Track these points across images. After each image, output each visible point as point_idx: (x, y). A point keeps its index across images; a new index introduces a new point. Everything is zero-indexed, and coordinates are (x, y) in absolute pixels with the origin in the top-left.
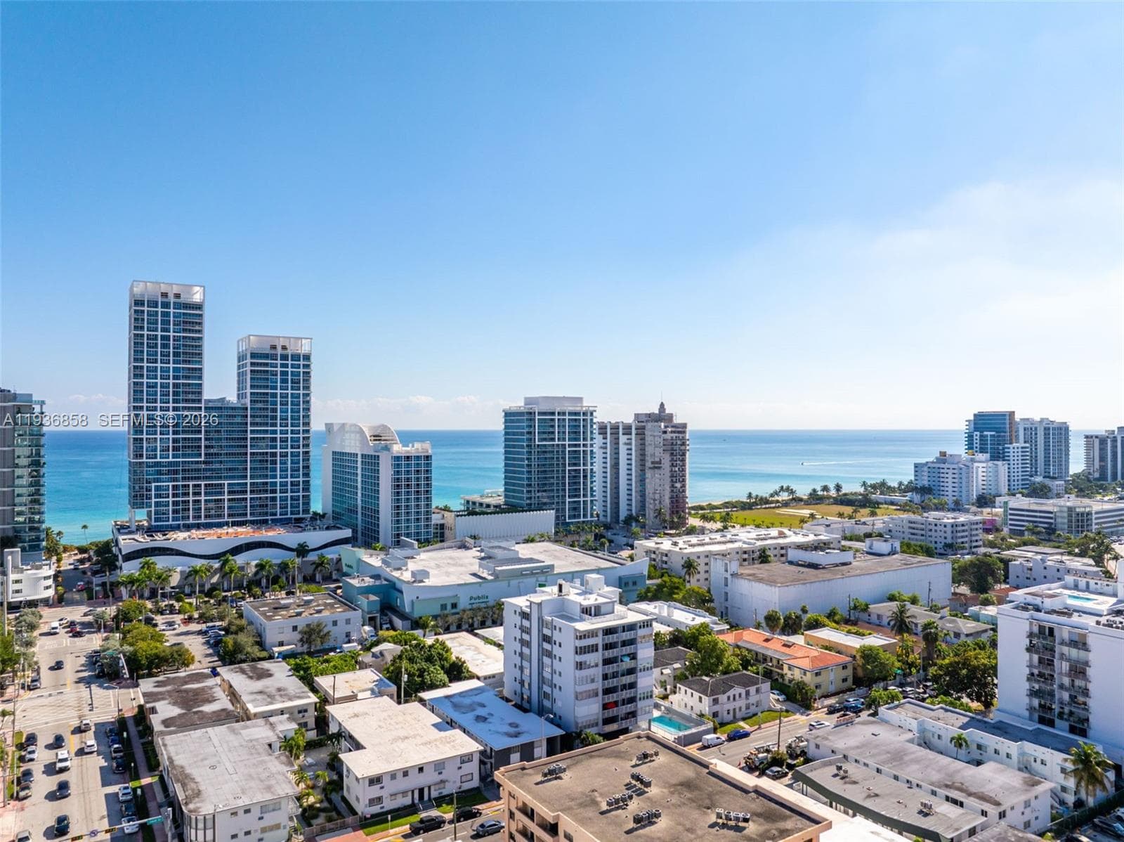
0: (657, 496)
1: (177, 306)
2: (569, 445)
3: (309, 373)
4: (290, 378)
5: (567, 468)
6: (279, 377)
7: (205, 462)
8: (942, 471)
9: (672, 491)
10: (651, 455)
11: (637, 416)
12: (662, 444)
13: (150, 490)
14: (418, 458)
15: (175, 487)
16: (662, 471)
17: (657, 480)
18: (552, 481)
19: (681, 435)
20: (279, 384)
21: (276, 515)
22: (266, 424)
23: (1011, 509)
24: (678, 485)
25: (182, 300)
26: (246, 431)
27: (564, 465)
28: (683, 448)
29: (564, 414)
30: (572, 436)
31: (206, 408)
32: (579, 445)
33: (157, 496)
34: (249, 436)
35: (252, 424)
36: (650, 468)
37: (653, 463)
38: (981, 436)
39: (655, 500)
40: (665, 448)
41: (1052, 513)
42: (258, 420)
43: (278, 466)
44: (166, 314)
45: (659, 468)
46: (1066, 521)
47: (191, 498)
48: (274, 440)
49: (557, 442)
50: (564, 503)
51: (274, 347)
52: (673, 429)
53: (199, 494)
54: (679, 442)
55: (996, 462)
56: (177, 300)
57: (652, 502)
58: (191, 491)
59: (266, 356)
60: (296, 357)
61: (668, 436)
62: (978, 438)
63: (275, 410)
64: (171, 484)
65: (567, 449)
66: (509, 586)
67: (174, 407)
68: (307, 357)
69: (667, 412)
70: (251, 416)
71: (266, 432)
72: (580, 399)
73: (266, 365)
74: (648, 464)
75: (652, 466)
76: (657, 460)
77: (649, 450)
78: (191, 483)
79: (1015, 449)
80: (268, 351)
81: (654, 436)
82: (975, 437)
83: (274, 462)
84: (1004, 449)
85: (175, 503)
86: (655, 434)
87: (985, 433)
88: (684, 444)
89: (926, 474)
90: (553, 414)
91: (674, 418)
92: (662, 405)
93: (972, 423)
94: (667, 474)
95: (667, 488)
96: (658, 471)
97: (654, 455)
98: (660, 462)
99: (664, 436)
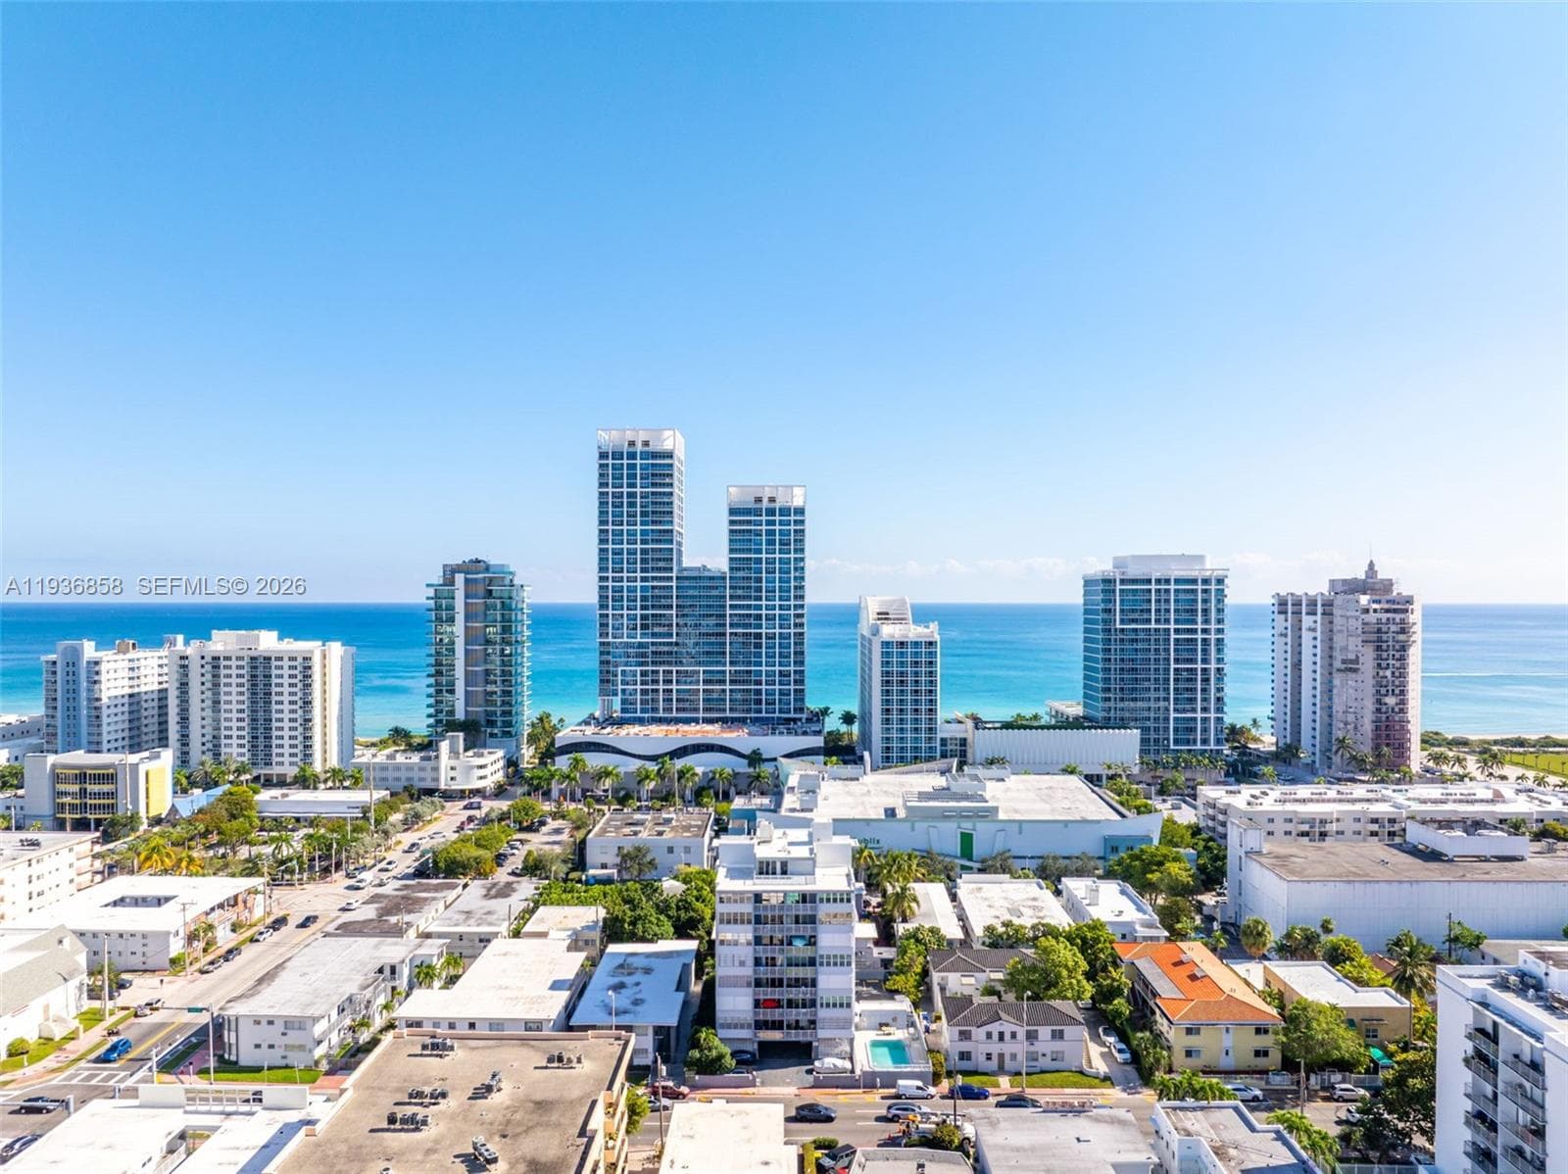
0: (1351, 718)
1: (645, 455)
2: (1177, 631)
3: (803, 531)
4: (777, 537)
5: (1173, 666)
6: (764, 537)
7: (677, 644)
9: (1378, 710)
10: (1341, 649)
11: (1332, 582)
12: (1360, 631)
13: (616, 676)
14: (916, 644)
15: (644, 674)
16: (1359, 676)
17: (1351, 691)
18: (1146, 684)
19: (1398, 617)
20: (764, 547)
21: (761, 712)
22: (749, 598)
24: (1391, 701)
25: (651, 449)
26: (724, 606)
27: (1168, 660)
28: (1402, 637)
29: (1167, 581)
30: (1184, 616)
31: (677, 578)
32: (1195, 631)
33: (624, 683)
34: (728, 612)
35: (732, 597)
36: (1338, 670)
37: (1344, 662)
39: (1346, 724)
40: (1366, 637)
42: (740, 592)
43: (764, 650)
44: (632, 467)
45: (1355, 671)
47: (661, 687)
48: (759, 617)
49: (1153, 626)
50: (1167, 719)
51: (759, 500)
52: (1386, 606)
53: (671, 682)
54: (1393, 628)
56: (646, 449)
57: (1342, 725)
58: (661, 678)
59: (748, 512)
60: (786, 511)
61: (1372, 618)
63: (759, 580)
64: (639, 669)
65: (1173, 636)
66: (913, 829)
67: (642, 578)
68: (800, 511)
69: (1379, 577)
70: (731, 587)
71: (749, 607)
72: (1201, 558)
73: (749, 522)
74: (1337, 664)
75: (1343, 666)
76: (1352, 656)
77: (1339, 640)
78: (661, 669)
80: (752, 505)
81: (1348, 618)
83: (758, 646)
85: (644, 692)
86: (1349, 614)
88: (1403, 631)
90: (1149, 581)
91: (1395, 587)
92: (1371, 565)
94: (1370, 682)
95: (1369, 705)
96: (1353, 676)
97: (1345, 649)
98: (1356, 661)
99: (1363, 616)
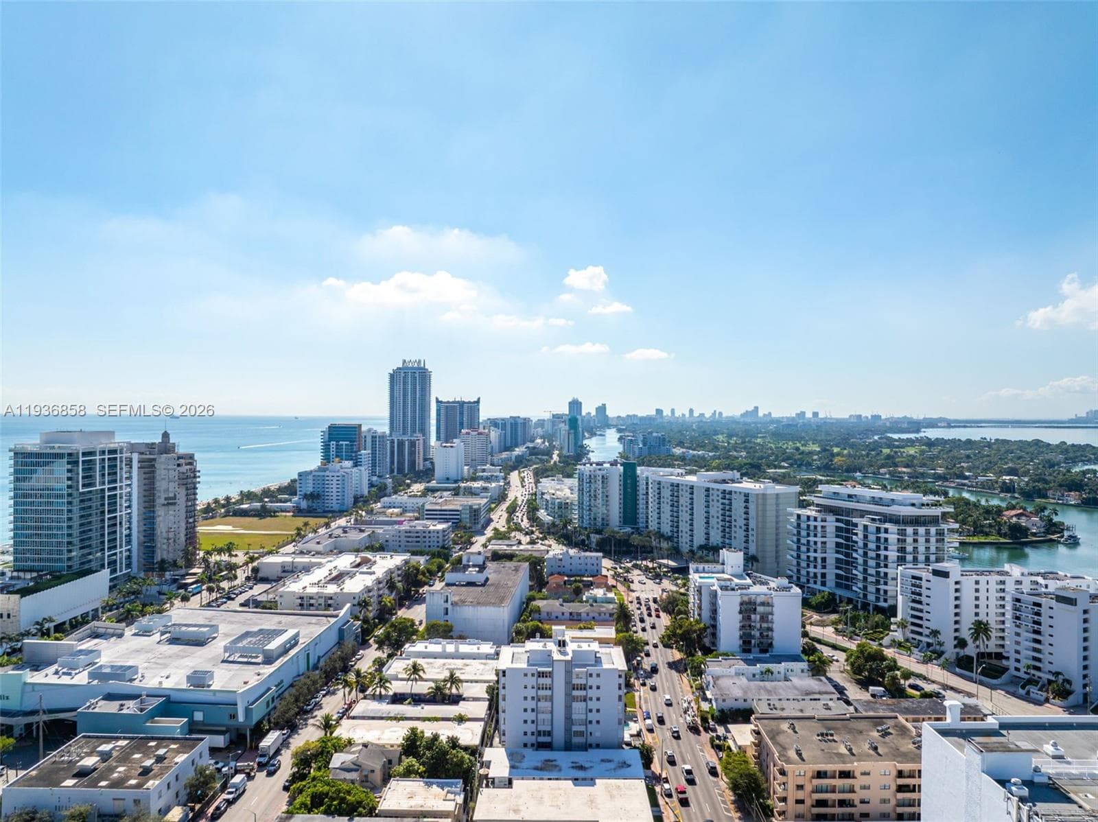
0: (171, 535)
2: (109, 490)
5: (107, 516)
8: (327, 478)
9: (187, 528)
10: (164, 491)
12: (177, 478)
16: (177, 508)
17: (172, 517)
18: (91, 534)
19: (191, 467)
23: (427, 510)
24: (191, 520)
27: (103, 512)
28: (194, 480)
29: (103, 453)
30: (112, 478)
32: (116, 488)
36: (164, 505)
37: (166, 499)
38: (337, 445)
39: (168, 539)
40: (181, 482)
41: (458, 511)
45: (174, 504)
46: (468, 516)
49: (98, 487)
52: (182, 461)
54: (191, 475)
55: (359, 468)
57: (165, 541)
62: (334, 446)
65: (107, 494)
69: (171, 441)
72: (111, 433)
74: (160, 500)
75: (166, 502)
76: (171, 495)
77: (161, 485)
79: (365, 453)
81: (168, 470)
82: (332, 446)
84: (356, 456)
86: (170, 467)
87: (341, 442)
88: (195, 476)
89: (311, 481)
90: (94, 453)
92: (166, 435)
93: (327, 433)
94: (183, 510)
95: (183, 525)
96: (171, 507)
97: (167, 490)
98: (175, 498)
99: (179, 468)
